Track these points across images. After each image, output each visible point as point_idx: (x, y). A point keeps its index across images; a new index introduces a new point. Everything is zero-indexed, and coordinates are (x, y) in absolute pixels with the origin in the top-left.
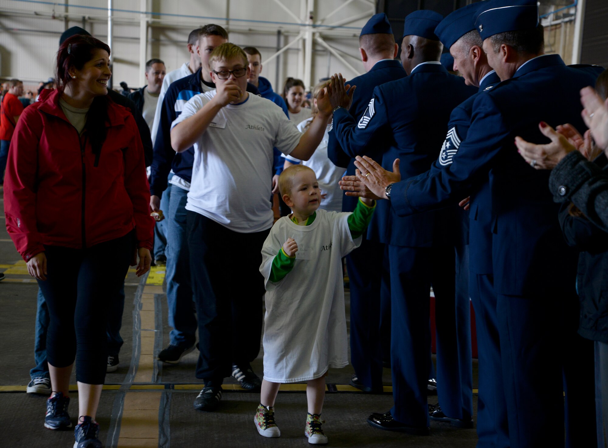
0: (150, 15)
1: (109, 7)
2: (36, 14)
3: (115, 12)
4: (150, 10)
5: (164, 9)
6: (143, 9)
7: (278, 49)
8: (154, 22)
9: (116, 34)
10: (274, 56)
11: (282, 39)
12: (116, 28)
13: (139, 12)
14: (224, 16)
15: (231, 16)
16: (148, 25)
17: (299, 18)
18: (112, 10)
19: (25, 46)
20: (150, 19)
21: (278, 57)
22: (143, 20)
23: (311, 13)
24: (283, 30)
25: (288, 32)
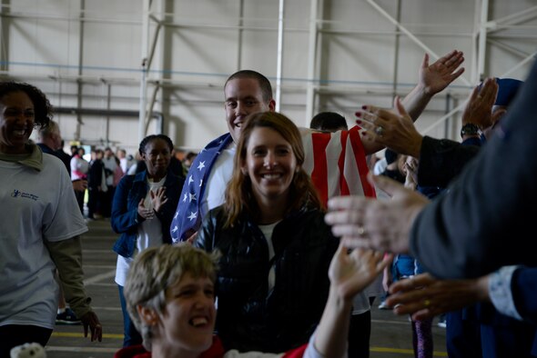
0: (318, 83)
1: (279, 76)
2: (211, 86)
3: (285, 82)
4: (318, 78)
5: (332, 76)
6: (310, 76)
7: (447, 111)
8: (321, 90)
9: (284, 102)
10: (443, 119)
11: (451, 102)
12: (284, 96)
13: (306, 80)
14: (391, 81)
15: (400, 80)
16: (315, 92)
17: (469, 81)
18: (282, 79)
19: (199, 116)
20: (317, 87)
21: (447, 121)
22: (310, 88)
23: (481, 76)
24: (452, 93)
25: (457, 95)
